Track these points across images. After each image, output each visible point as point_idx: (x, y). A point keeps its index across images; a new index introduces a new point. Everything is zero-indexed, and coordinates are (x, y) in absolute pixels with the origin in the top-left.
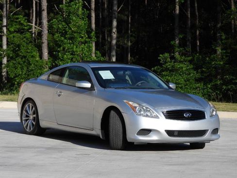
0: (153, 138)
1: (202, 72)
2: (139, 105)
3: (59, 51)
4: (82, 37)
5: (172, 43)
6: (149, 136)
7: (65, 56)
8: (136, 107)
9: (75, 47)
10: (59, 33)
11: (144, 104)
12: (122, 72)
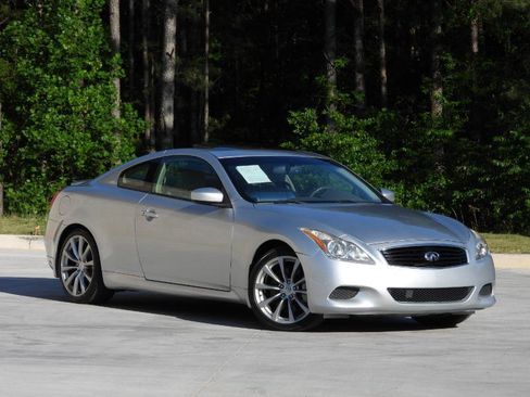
0: (363, 304)
1: (400, 156)
2: (334, 237)
3: (29, 105)
4: (89, 68)
5: (319, 79)
6: (356, 301)
7: (47, 117)
8: (326, 242)
9: (71, 92)
10: (30, 58)
11: (343, 236)
12: (284, 168)
